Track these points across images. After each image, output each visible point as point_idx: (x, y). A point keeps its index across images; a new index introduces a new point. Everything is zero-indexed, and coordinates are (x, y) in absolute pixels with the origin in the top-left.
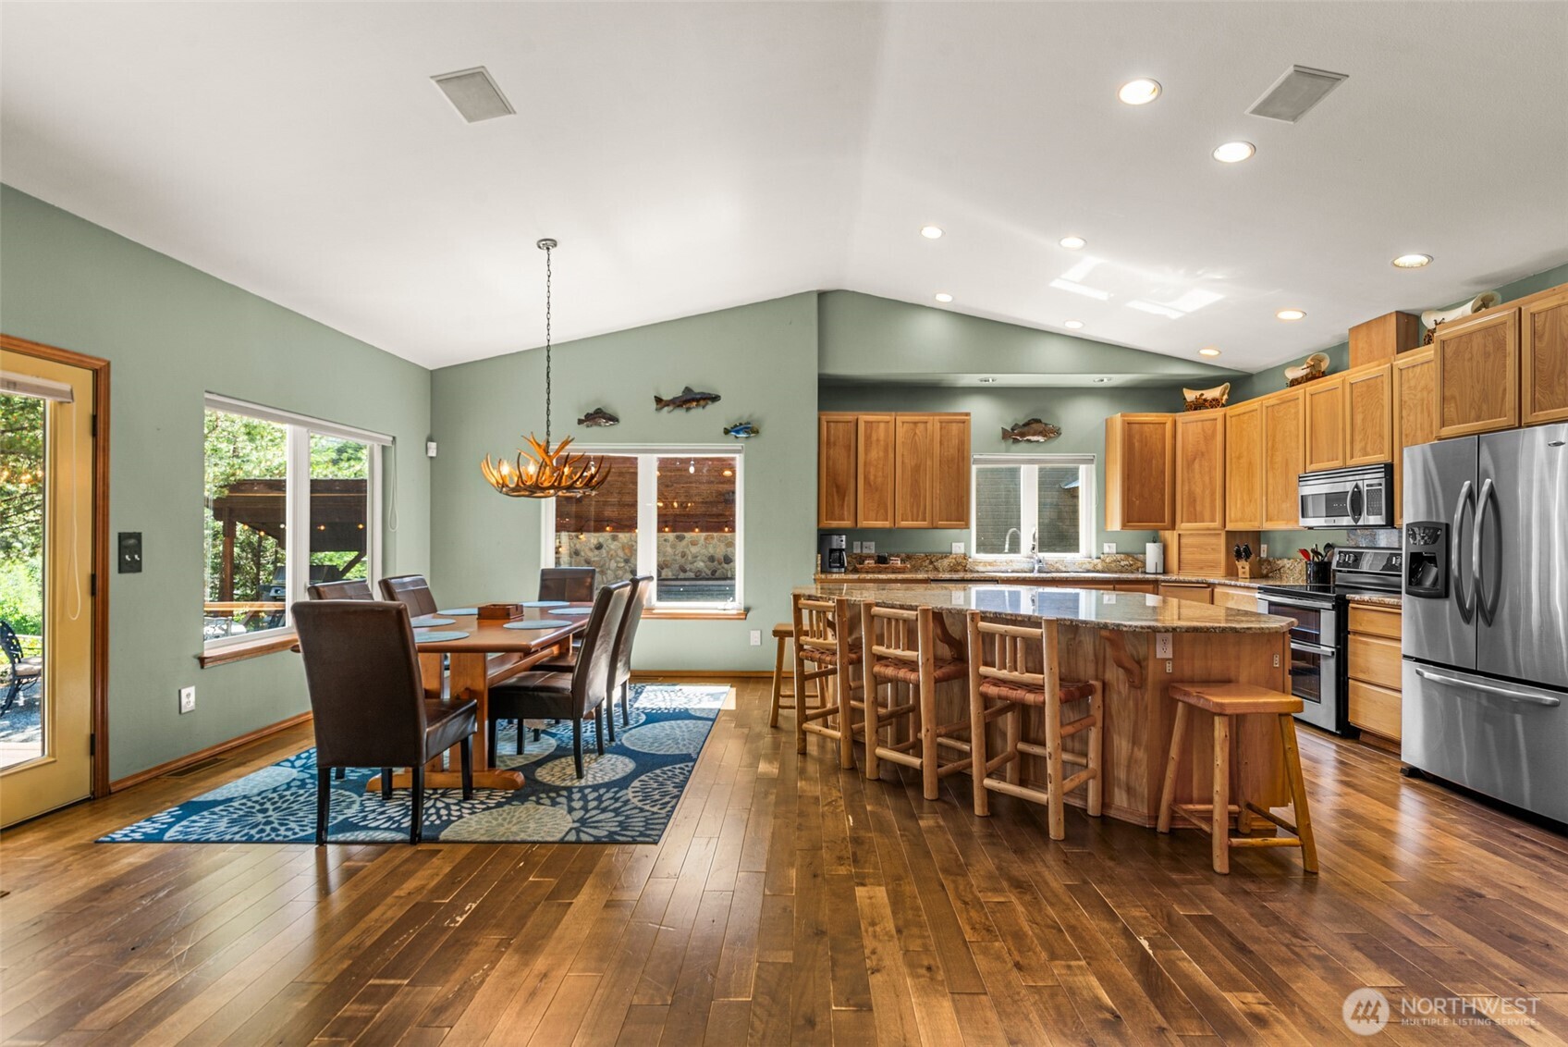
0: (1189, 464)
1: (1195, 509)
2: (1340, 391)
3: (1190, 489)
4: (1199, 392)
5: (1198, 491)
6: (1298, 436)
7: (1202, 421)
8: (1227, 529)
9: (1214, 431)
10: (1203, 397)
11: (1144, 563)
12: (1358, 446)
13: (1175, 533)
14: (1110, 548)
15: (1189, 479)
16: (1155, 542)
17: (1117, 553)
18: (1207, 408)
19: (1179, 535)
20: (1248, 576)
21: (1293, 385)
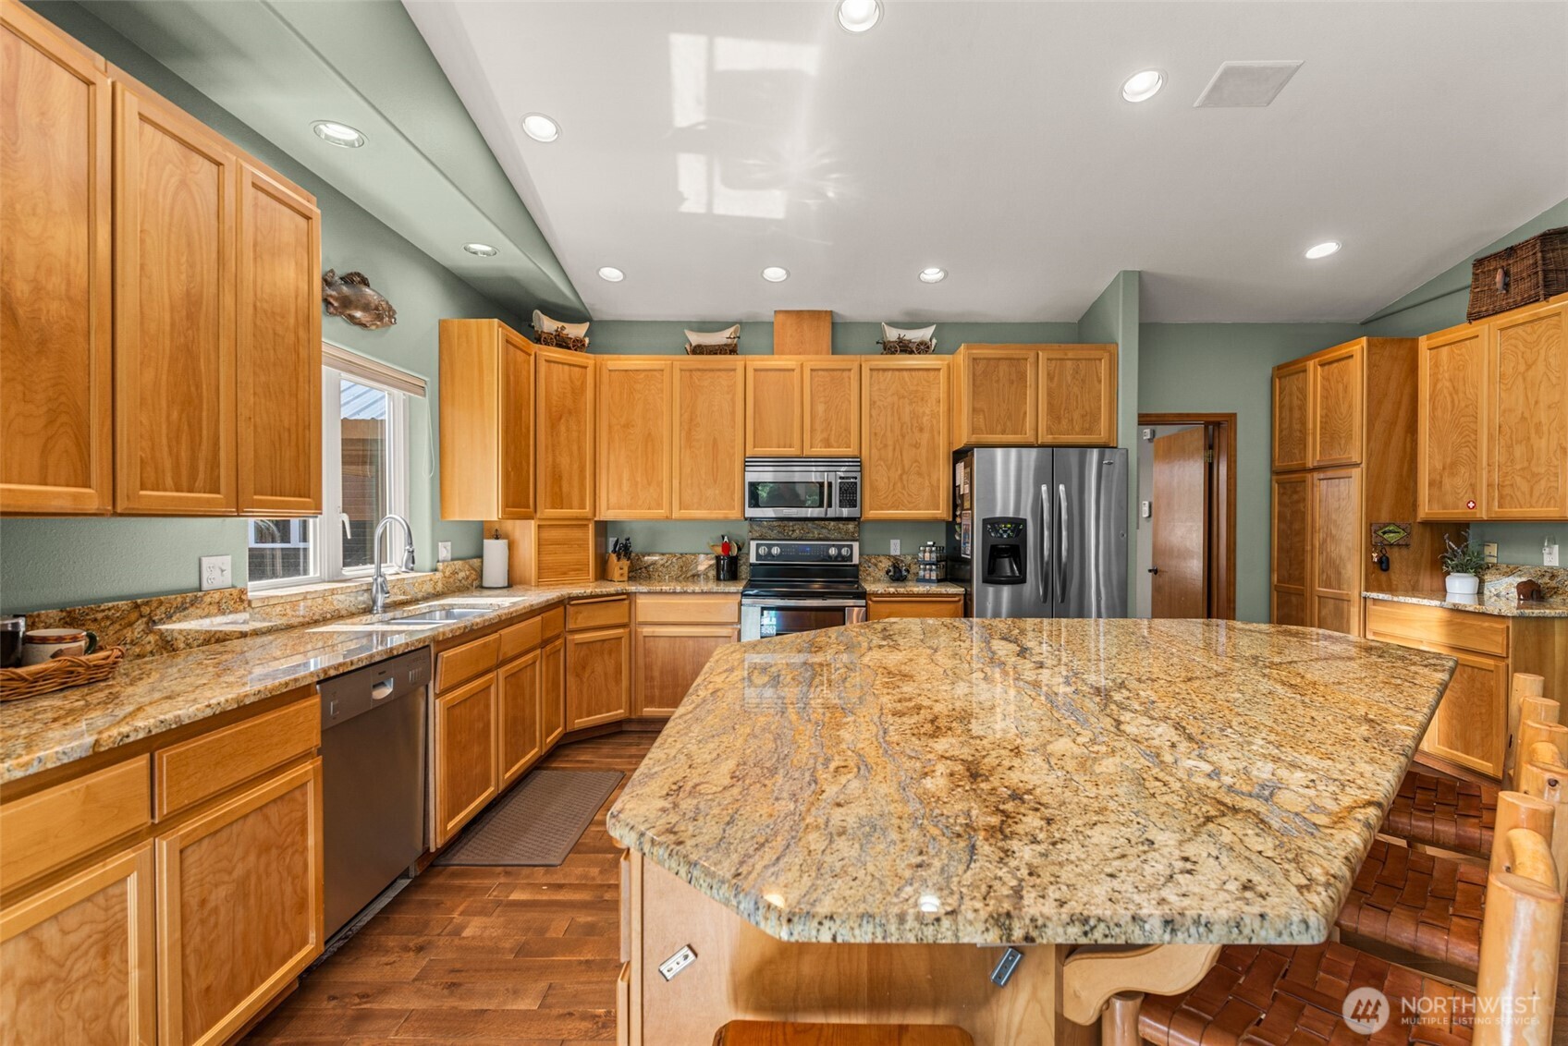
0: (554, 425)
1: (560, 487)
2: (796, 374)
3: (554, 461)
4: (560, 324)
5: (564, 461)
6: (733, 414)
7: (570, 365)
8: (596, 519)
9: (584, 383)
10: (565, 332)
11: (480, 574)
12: (819, 437)
13: (533, 524)
14: (445, 552)
15: (553, 446)
16: (497, 538)
17: (453, 560)
18: (569, 348)
19: (539, 526)
20: (626, 578)
21: (702, 353)
